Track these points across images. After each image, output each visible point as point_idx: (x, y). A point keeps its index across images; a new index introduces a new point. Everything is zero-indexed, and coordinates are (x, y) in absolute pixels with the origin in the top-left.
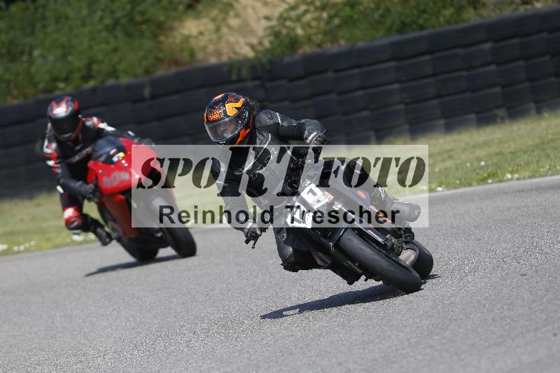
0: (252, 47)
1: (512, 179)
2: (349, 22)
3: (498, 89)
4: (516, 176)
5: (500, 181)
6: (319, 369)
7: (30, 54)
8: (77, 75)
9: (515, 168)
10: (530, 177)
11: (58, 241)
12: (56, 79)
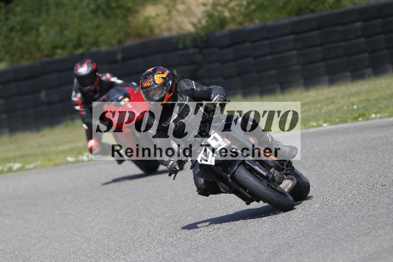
0: (194, 25)
1: (375, 118)
2: (261, 7)
3: (366, 55)
4: (379, 115)
5: (368, 119)
6: (240, 252)
7: (37, 30)
8: (70, 45)
9: (378, 110)
10: (389, 117)
11: (58, 161)
12: (55, 47)
